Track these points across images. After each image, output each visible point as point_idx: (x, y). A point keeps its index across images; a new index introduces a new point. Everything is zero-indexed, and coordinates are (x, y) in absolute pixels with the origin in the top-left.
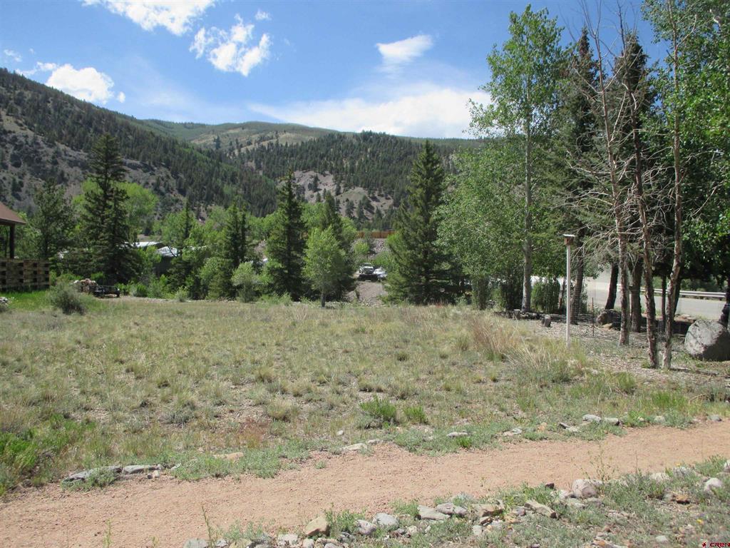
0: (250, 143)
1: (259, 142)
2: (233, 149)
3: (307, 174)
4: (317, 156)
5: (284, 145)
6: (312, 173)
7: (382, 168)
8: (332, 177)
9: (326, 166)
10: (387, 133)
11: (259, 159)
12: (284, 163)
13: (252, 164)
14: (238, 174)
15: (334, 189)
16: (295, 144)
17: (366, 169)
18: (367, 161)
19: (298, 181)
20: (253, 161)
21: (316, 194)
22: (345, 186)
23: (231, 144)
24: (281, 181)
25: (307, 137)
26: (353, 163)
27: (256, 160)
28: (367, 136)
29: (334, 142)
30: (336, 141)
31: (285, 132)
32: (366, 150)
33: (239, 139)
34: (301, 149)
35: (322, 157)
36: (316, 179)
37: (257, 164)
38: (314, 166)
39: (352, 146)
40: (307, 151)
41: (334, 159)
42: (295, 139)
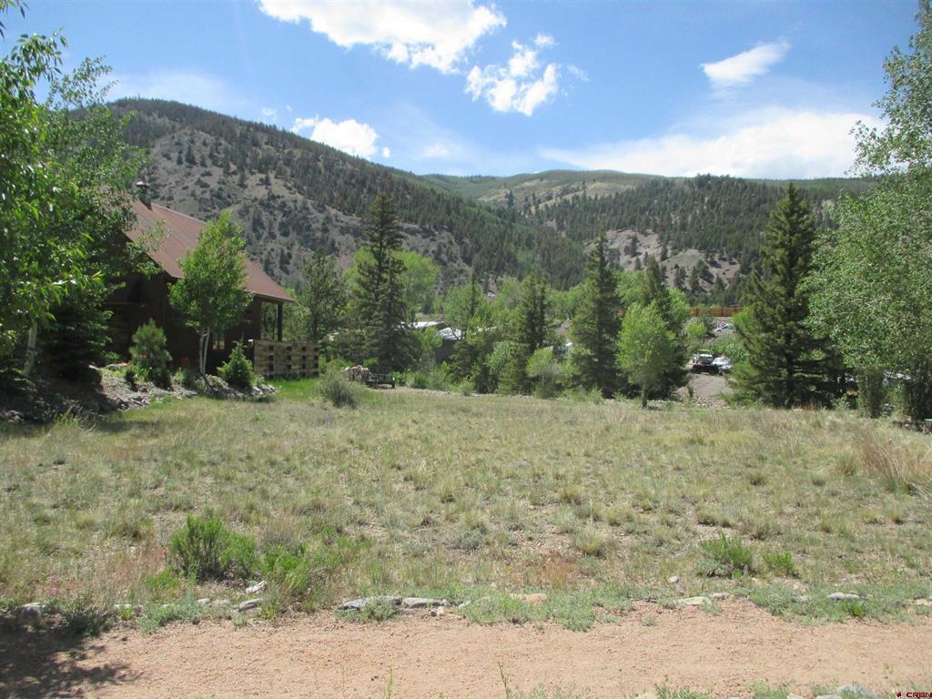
0: (550, 198)
1: (560, 196)
2: (529, 206)
3: (623, 233)
4: (636, 211)
5: (593, 197)
6: (629, 232)
7: (724, 223)
8: (656, 236)
9: (648, 222)
10: (731, 176)
11: (561, 217)
12: (592, 221)
13: (553, 224)
14: (536, 236)
15: (660, 252)
16: (607, 195)
17: (703, 224)
18: (704, 214)
19: (612, 244)
20: (554, 220)
21: (634, 259)
22: (674, 248)
23: (527, 200)
24: (589, 244)
25: (622, 187)
26: (685, 218)
27: (558, 218)
28: (704, 182)
29: (659, 191)
30: (662, 190)
31: (594, 181)
32: (703, 199)
33: (536, 192)
34: (615, 202)
35: (642, 211)
36: (635, 240)
37: (558, 224)
38: (632, 223)
39: (683, 194)
40: (623, 204)
41: (659, 213)
42: (606, 189)
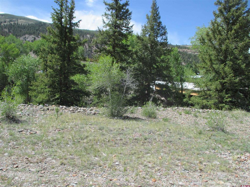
0: (5, 22)
1: (9, 22)
3: (31, 36)
4: (35, 30)
5: (21, 24)
6: (33, 36)
8: (41, 38)
9: (39, 34)
11: (9, 28)
12: (21, 31)
14: (1, 33)
16: (25, 24)
19: (27, 39)
20: (7, 29)
25: (30, 22)
27: (8, 29)
29: (42, 25)
31: (21, 19)
34: (28, 26)
35: (37, 30)
36: (35, 38)
37: (9, 31)
38: (34, 33)
40: (31, 27)
41: (42, 32)
42: (25, 22)
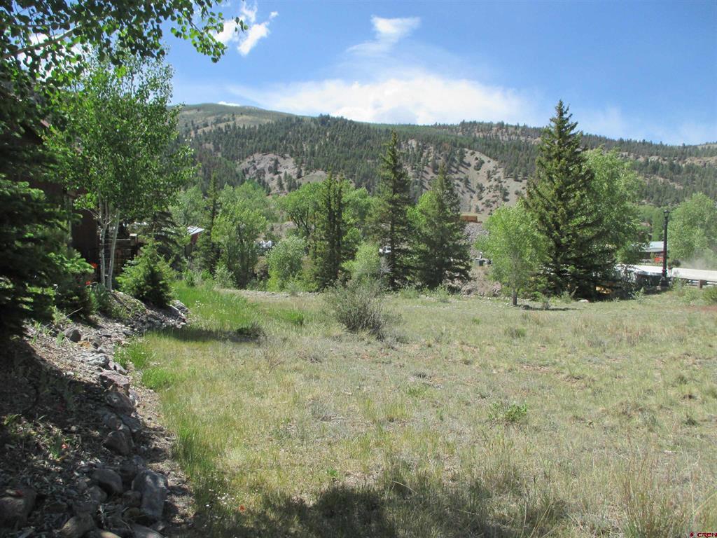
0: (206, 125)
1: (215, 124)
2: (190, 130)
3: (267, 157)
4: (276, 139)
5: (242, 127)
6: (272, 155)
7: (342, 152)
8: (292, 160)
9: (286, 148)
10: (345, 118)
11: (217, 141)
12: (242, 145)
13: (210, 146)
14: (198, 155)
15: (295, 172)
16: (252, 126)
17: (327, 153)
18: (327, 145)
19: (258, 164)
20: (212, 143)
21: (277, 176)
22: (307, 169)
23: (186, 126)
24: (240, 163)
25: (264, 120)
26: (313, 147)
27: (214, 142)
28: (325, 120)
29: (293, 125)
30: (294, 125)
31: (241, 114)
32: (325, 134)
33: (194, 120)
34: (259, 132)
35: (281, 140)
36: (277, 162)
37: (215, 147)
38: (274, 149)
39: (310, 129)
40: (266, 134)
41: (294, 142)
42: (251, 121)
